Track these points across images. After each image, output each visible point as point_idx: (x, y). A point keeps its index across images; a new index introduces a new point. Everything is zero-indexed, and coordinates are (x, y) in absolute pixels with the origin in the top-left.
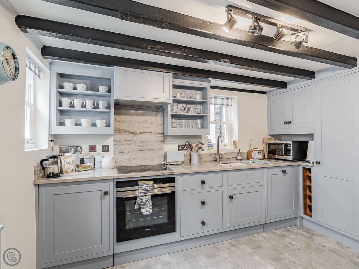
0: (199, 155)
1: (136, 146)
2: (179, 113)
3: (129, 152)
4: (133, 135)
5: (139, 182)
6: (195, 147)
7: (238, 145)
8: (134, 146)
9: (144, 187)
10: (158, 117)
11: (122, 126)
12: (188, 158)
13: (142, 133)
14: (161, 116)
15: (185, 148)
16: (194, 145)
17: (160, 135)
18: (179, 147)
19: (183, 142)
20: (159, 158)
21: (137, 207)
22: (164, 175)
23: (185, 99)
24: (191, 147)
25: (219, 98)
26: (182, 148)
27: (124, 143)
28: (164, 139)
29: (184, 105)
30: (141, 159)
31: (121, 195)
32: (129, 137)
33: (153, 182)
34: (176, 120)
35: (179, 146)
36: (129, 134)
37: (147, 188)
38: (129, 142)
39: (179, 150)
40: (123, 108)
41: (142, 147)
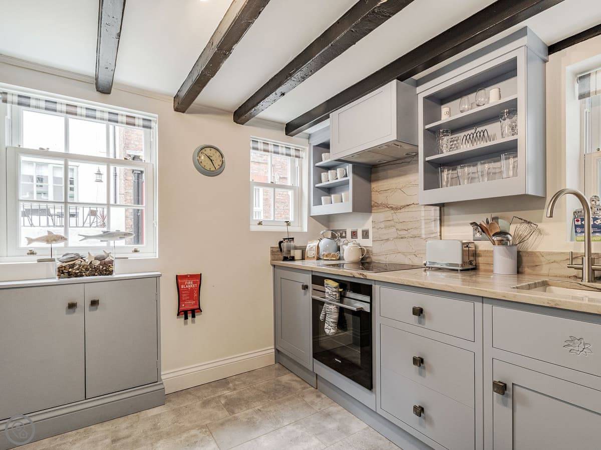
1: (397, 230)
3: (388, 240)
4: (393, 211)
5: (325, 280)
8: (394, 230)
11: (380, 199)
13: (404, 207)
17: (432, 209)
21: (322, 317)
22: (354, 277)
27: (381, 225)
30: (403, 253)
32: (389, 214)
33: (336, 284)
36: (388, 209)
38: (388, 223)
41: (405, 232)
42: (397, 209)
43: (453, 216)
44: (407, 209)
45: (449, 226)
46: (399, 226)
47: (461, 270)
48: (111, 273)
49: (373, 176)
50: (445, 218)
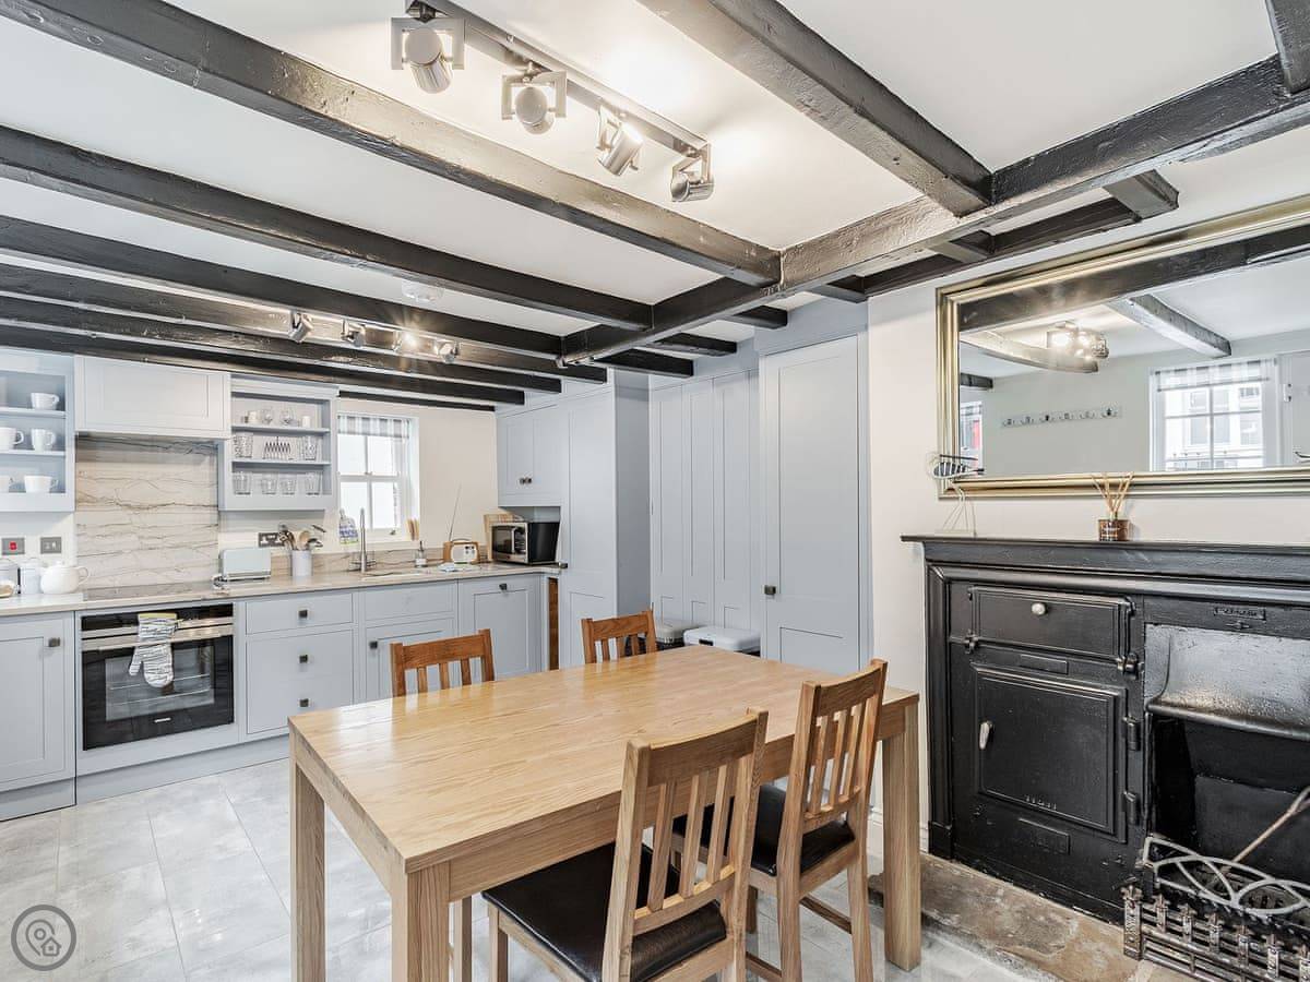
0: (314, 557)
1: (141, 537)
2: (257, 458)
3: (119, 553)
4: (130, 511)
5: (139, 615)
6: (301, 537)
7: (421, 531)
8: (134, 537)
9: (151, 627)
10: (202, 466)
11: (100, 491)
12: (285, 565)
13: (156, 506)
14: (211, 463)
15: (278, 541)
16: (297, 534)
17: (207, 511)
18: (260, 539)
19: (273, 527)
20: (204, 566)
21: (133, 670)
22: (205, 600)
23: (272, 426)
24: (292, 538)
25: (375, 419)
26: (268, 540)
27: (103, 531)
28: (219, 519)
29: (272, 439)
30: (153, 570)
31: (92, 646)
33: (175, 616)
34: (248, 475)
35: (261, 536)
36: (119, 508)
37: (159, 628)
38: (118, 528)
39: (260, 545)
40: (101, 444)
41: (157, 541)
42: (140, 508)
45: (228, 532)
46: (145, 533)
50: (222, 522)
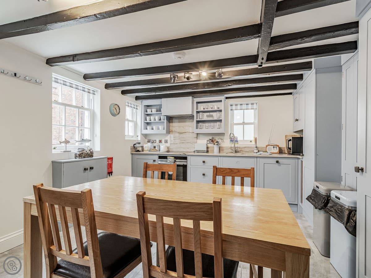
3: (177, 143)
4: (179, 134)
5: (168, 157)
8: (180, 140)
11: (174, 129)
12: (213, 149)
13: (184, 133)
17: (194, 134)
22: (180, 155)
25: (244, 104)
29: (208, 114)
32: (177, 135)
33: (174, 158)
35: (207, 141)
36: (177, 133)
37: (171, 160)
38: (177, 138)
41: (185, 141)
42: (181, 133)
43: (201, 137)
44: (185, 134)
45: (199, 139)
46: (182, 139)
47: (206, 152)
48: (93, 156)
49: (171, 121)
50: (198, 137)
